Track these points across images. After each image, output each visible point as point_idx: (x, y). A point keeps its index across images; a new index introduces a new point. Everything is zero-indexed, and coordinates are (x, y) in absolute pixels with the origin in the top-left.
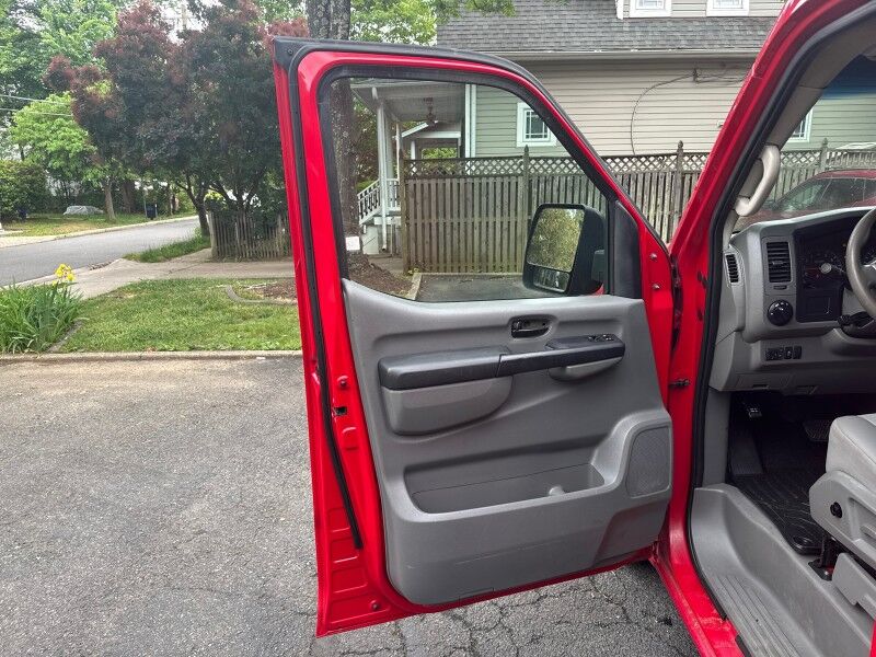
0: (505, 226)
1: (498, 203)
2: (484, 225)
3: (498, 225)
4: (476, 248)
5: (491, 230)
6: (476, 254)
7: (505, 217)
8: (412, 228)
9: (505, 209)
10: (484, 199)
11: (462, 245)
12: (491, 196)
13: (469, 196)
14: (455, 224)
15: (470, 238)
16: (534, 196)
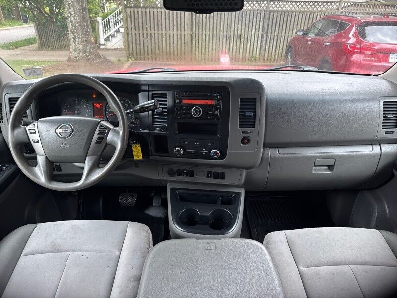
0: (179, 36)
1: (175, 23)
2: (168, 35)
3: (175, 36)
4: (164, 47)
5: (171, 38)
6: (164, 51)
7: (179, 32)
8: (130, 36)
9: (179, 27)
10: (167, 21)
11: (157, 46)
12: (171, 19)
13: (160, 19)
14: (153, 35)
15: (160, 42)
16: (194, 20)
